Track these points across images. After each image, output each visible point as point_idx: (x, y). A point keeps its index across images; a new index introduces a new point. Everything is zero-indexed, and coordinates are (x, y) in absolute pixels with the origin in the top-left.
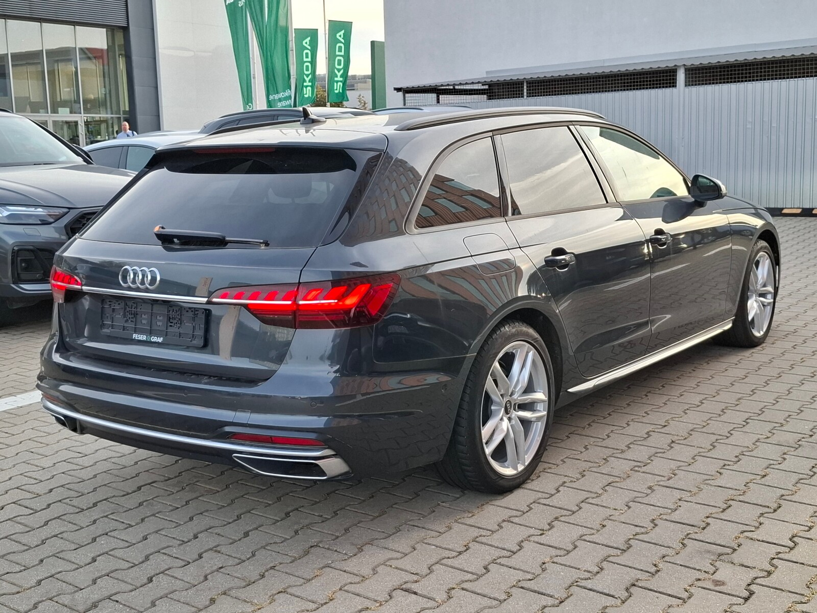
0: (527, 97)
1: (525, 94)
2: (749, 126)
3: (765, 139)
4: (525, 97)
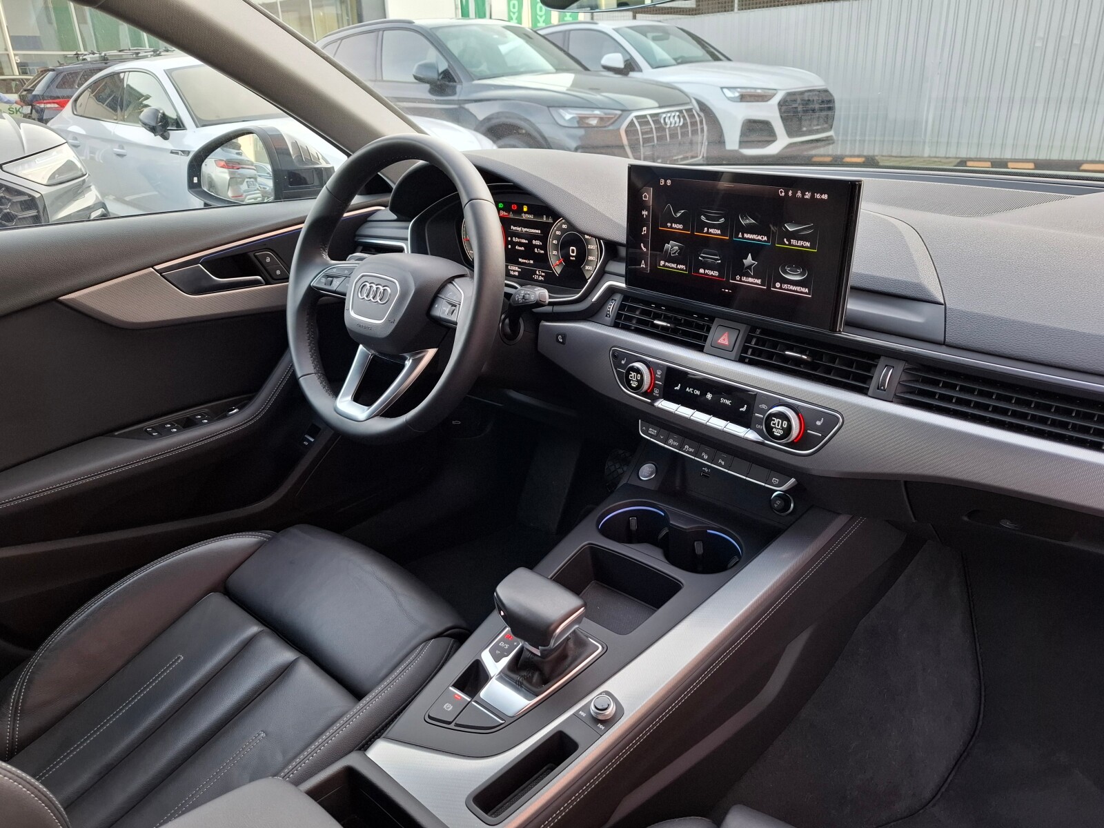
0: (739, 10)
1: (736, 6)
2: (1039, 44)
3: (1060, 63)
4: (736, 10)
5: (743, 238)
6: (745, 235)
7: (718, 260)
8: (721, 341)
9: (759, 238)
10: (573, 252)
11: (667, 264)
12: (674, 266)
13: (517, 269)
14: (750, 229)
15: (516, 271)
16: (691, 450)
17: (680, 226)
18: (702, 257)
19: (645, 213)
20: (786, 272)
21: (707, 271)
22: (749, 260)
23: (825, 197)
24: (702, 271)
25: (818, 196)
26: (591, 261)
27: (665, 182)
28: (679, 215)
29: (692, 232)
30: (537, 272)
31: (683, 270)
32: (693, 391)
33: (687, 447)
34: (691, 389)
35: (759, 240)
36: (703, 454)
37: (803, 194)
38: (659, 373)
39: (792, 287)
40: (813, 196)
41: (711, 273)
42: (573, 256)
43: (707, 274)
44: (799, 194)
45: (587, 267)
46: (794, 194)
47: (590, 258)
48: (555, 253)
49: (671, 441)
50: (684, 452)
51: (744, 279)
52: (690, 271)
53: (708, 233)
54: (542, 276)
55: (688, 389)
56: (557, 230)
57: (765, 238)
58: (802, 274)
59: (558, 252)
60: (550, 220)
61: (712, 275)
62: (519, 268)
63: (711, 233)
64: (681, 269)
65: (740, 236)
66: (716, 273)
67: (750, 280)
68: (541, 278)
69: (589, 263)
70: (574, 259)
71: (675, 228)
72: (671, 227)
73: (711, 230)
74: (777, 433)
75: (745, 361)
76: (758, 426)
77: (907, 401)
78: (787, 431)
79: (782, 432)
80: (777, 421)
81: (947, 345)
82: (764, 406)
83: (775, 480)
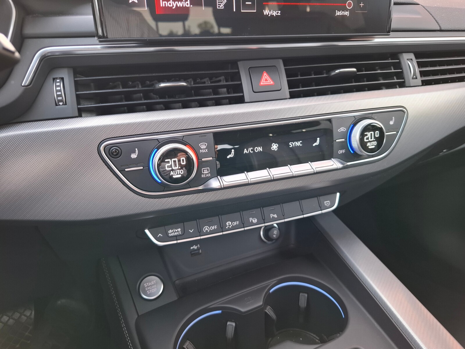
8: (263, 83)
16: (235, 223)
32: (252, 150)
33: (228, 223)
34: (250, 149)
36: (251, 219)
38: (203, 147)
49: (206, 229)
50: (229, 229)
55: (245, 151)
74: (371, 145)
75: (293, 96)
76: (341, 152)
77: (425, 83)
78: (380, 140)
79: (375, 143)
80: (369, 134)
81: (441, 31)
82: (342, 129)
83: (327, 203)
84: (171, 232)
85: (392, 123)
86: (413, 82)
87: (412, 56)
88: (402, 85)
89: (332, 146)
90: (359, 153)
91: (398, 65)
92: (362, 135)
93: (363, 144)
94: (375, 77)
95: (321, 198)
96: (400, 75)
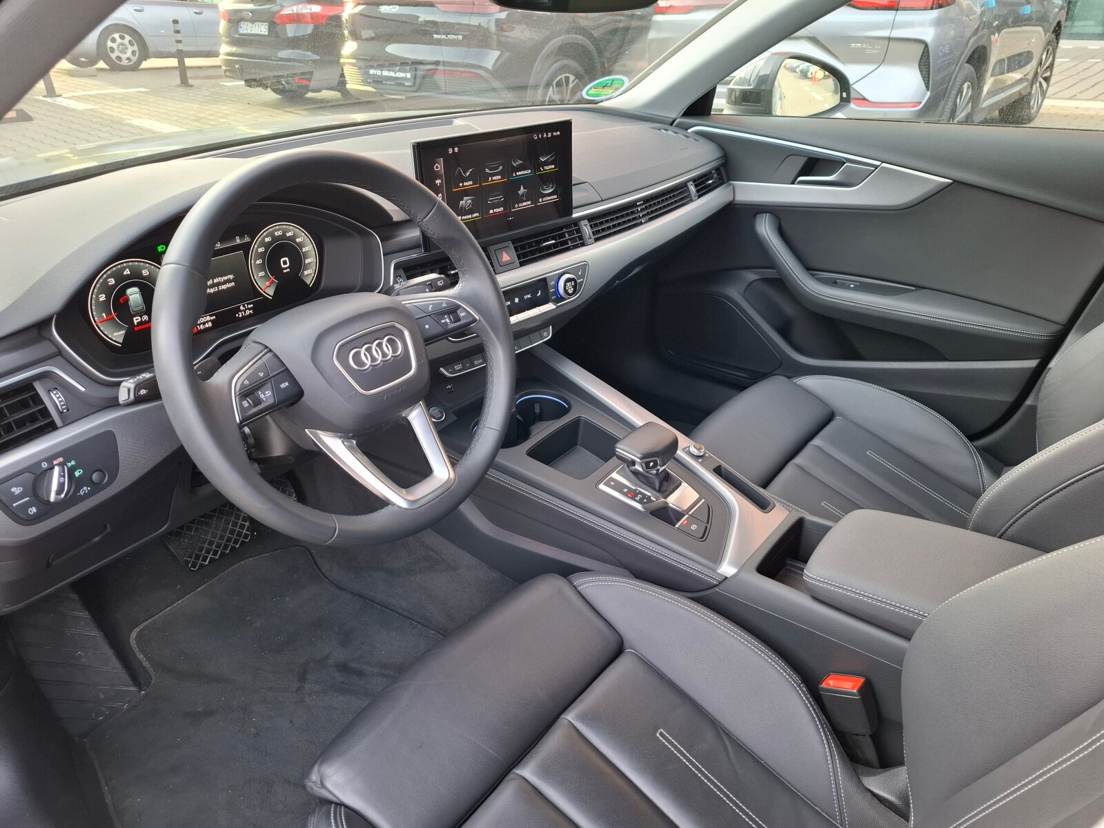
5: (516, 176)
6: (517, 174)
7: (501, 198)
9: (526, 172)
10: (285, 263)
11: (463, 217)
12: (470, 216)
13: (208, 318)
14: (521, 168)
15: (207, 322)
17: (471, 183)
18: (490, 201)
19: (438, 182)
20: (544, 190)
21: (495, 210)
22: (522, 190)
23: (558, 133)
24: (491, 212)
25: (555, 134)
26: (309, 263)
27: (453, 150)
28: (468, 174)
29: (481, 184)
30: (242, 308)
31: (477, 217)
35: (526, 174)
37: (547, 135)
39: (550, 198)
40: (552, 134)
41: (498, 210)
42: (286, 269)
43: (496, 212)
44: (545, 135)
45: (306, 273)
46: (542, 136)
47: (307, 261)
48: (262, 274)
49: (476, 362)
51: (520, 205)
52: (483, 216)
53: (492, 181)
54: (249, 309)
56: (258, 247)
57: (530, 171)
58: (552, 187)
59: (266, 272)
60: (247, 239)
61: (499, 212)
62: (211, 316)
63: (495, 180)
64: (475, 217)
65: (514, 175)
66: (502, 209)
67: (524, 204)
68: (248, 312)
69: (307, 267)
70: (288, 270)
71: (467, 186)
72: (463, 186)
73: (494, 178)
74: (570, 291)
75: (522, 264)
76: (553, 298)
77: (597, 240)
78: (575, 287)
79: (572, 289)
80: (568, 284)
81: (602, 201)
82: (553, 283)
83: (545, 334)
84: (457, 367)
85: (580, 273)
86: (589, 241)
87: (586, 222)
88: (583, 245)
89: (548, 295)
90: (564, 296)
91: (579, 231)
92: (565, 286)
93: (566, 291)
94: (566, 242)
95: (541, 331)
96: (581, 238)
